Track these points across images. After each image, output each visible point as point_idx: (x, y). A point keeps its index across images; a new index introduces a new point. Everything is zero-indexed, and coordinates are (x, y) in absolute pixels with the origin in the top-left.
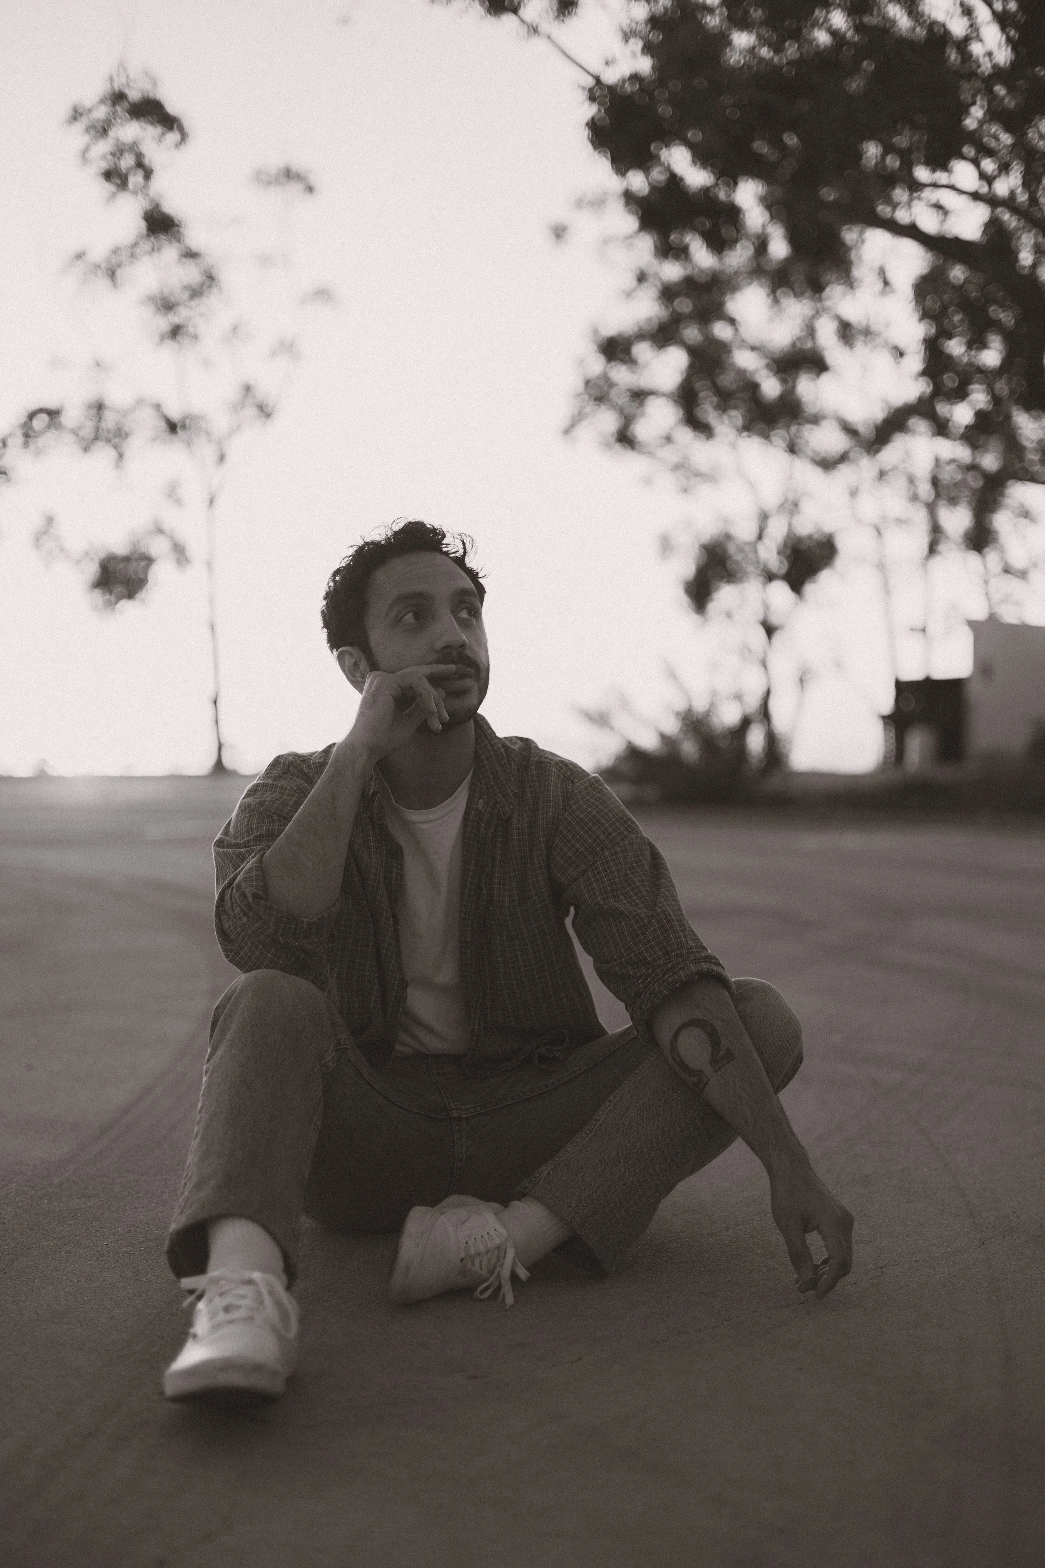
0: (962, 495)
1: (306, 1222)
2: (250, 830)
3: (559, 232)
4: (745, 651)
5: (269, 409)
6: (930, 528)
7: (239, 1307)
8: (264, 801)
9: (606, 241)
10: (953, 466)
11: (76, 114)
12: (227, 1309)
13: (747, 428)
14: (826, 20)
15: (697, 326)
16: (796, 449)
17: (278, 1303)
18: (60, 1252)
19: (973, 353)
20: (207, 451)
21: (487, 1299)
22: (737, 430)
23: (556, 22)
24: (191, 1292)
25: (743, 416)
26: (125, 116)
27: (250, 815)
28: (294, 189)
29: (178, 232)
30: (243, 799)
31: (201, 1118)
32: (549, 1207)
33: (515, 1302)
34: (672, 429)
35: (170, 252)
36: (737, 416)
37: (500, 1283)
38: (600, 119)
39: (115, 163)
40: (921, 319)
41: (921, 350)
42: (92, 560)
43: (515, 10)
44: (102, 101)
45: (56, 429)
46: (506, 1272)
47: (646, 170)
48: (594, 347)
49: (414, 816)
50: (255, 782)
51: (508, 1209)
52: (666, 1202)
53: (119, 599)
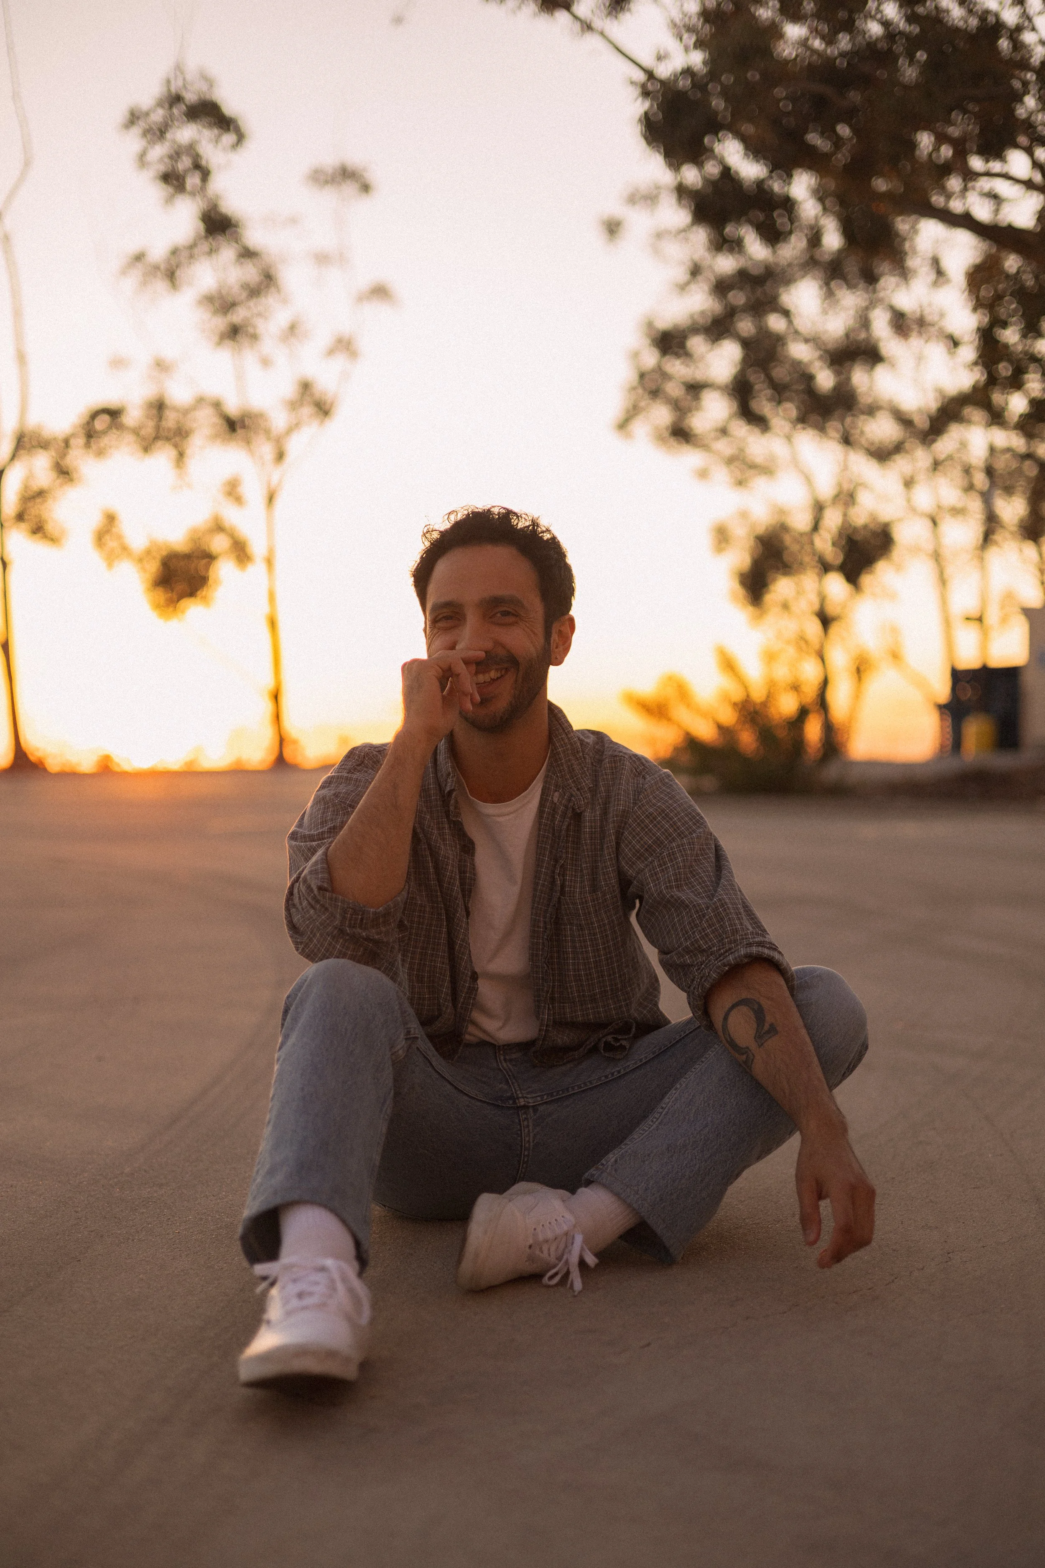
0: (1018, 484)
1: (377, 1210)
2: (323, 823)
3: (613, 228)
4: (802, 640)
5: (327, 407)
6: (984, 517)
7: (311, 1294)
8: (339, 793)
9: (659, 235)
10: (1008, 456)
11: (134, 118)
12: (300, 1295)
13: (802, 420)
14: (878, 10)
15: (750, 319)
16: (851, 439)
17: (351, 1291)
18: (133, 1240)
19: (1029, 342)
20: (267, 450)
21: (557, 1285)
22: (791, 422)
23: (609, 18)
24: (264, 1278)
25: (798, 408)
26: (182, 118)
27: (325, 807)
28: (350, 189)
29: (236, 232)
30: (318, 791)
31: (272, 1106)
32: (617, 1195)
33: (584, 1288)
34: (727, 422)
35: (228, 253)
36: (791, 409)
37: (568, 1269)
38: (654, 114)
39: (173, 166)
40: (975, 309)
41: (975, 340)
42: (154, 558)
43: (568, 7)
44: (160, 104)
45: (117, 428)
46: (574, 1260)
47: (699, 164)
48: (648, 341)
49: (489, 809)
50: (329, 774)
51: (574, 1196)
52: (732, 1189)
53: (181, 597)
